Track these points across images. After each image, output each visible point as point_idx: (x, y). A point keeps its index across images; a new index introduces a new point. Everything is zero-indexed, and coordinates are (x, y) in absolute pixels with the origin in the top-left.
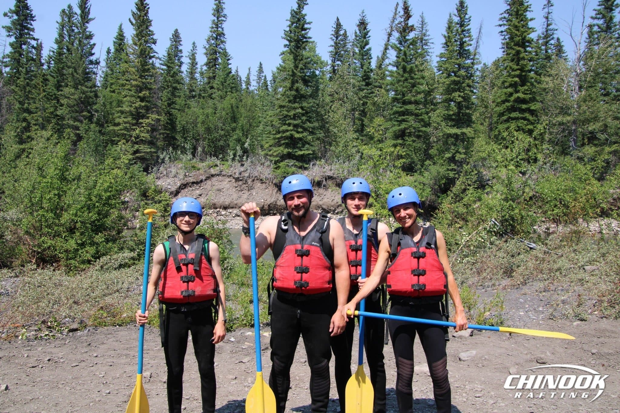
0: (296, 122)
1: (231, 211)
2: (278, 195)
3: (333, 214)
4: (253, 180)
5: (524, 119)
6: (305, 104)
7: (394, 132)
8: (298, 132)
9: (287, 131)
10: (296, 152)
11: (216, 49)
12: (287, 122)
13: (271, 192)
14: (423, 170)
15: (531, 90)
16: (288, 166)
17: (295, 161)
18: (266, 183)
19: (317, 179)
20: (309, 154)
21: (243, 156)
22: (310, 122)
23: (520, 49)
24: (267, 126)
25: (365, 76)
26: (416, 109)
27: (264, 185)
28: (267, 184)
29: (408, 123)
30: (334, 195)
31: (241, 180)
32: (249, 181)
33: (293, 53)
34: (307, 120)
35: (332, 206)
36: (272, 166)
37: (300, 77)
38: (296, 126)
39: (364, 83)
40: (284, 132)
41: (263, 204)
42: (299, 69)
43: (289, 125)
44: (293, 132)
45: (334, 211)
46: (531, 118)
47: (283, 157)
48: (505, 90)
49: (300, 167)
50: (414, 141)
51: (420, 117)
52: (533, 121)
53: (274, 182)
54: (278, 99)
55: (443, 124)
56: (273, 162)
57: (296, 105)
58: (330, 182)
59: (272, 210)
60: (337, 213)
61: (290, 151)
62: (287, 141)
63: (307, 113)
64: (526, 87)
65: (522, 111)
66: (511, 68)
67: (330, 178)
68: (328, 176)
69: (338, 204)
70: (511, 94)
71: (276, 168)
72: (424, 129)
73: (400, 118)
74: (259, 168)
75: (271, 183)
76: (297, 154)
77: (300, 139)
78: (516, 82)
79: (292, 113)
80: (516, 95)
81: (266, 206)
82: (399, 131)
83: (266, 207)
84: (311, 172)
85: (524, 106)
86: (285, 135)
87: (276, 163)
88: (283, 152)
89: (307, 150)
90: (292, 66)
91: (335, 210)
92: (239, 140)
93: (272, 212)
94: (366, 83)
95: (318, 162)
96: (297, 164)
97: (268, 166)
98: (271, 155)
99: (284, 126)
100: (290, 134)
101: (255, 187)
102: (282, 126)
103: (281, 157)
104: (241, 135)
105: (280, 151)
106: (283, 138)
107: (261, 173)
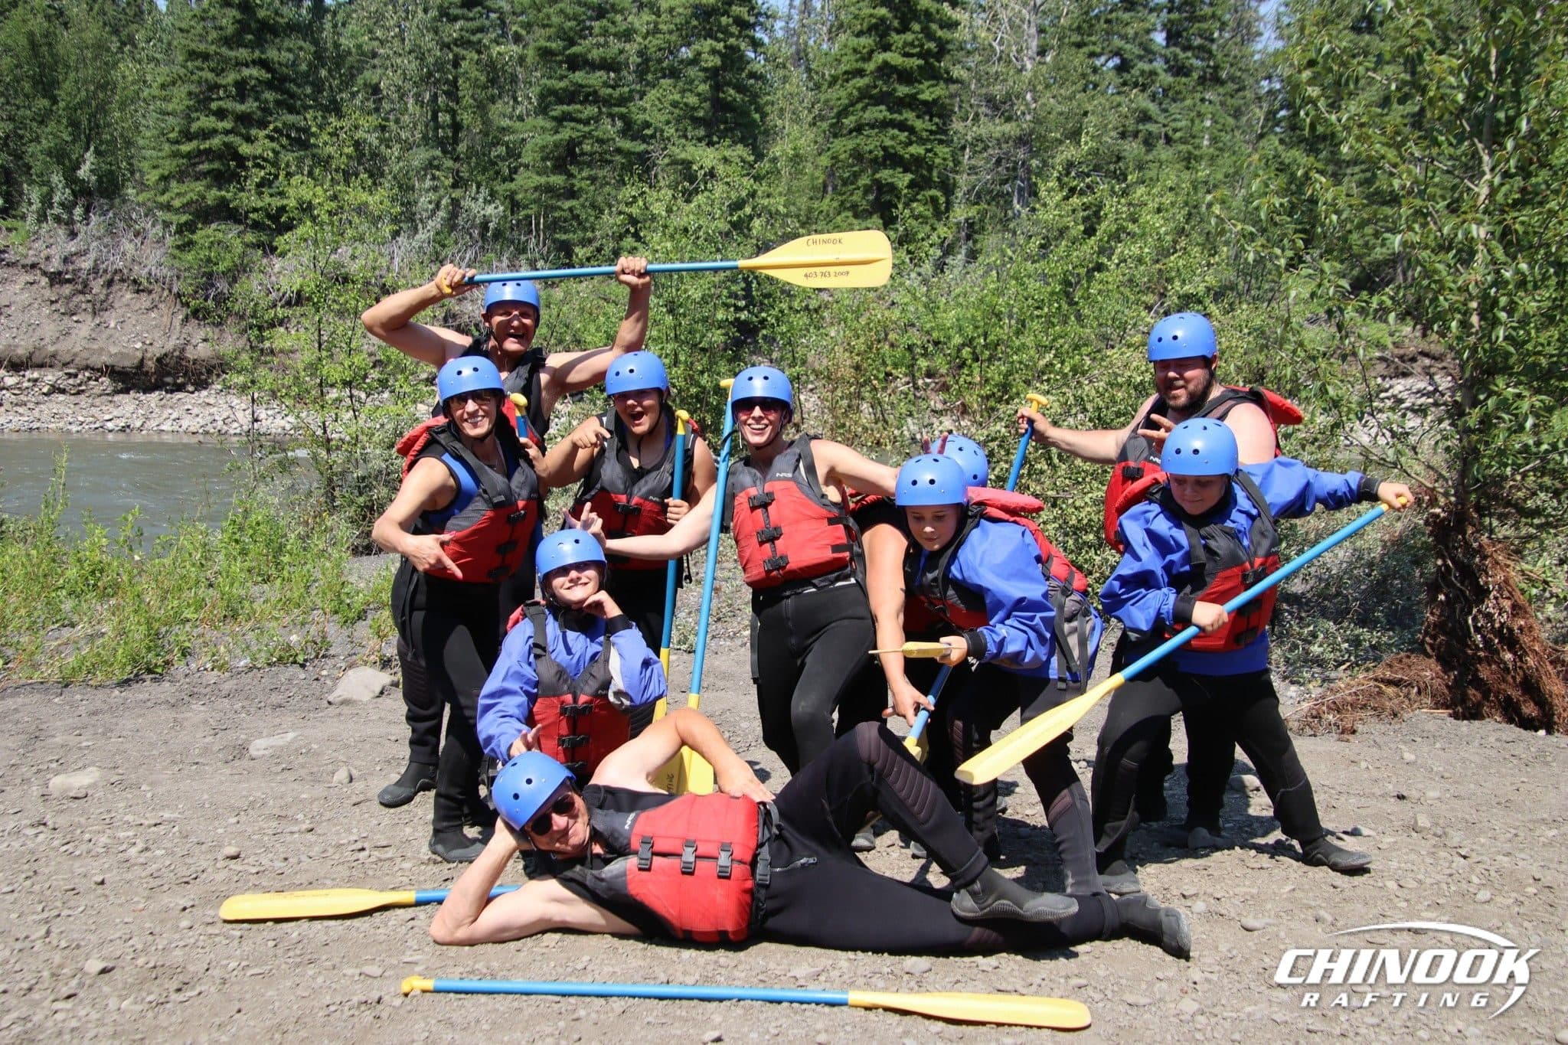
0: (240, 108)
1: (35, 375)
2: (189, 328)
4: (110, 283)
5: (902, 126)
6: (272, 53)
7: (543, 148)
8: (249, 140)
10: (244, 199)
12: (214, 106)
13: (166, 320)
15: (922, 46)
16: (219, 241)
17: (240, 227)
18: (150, 292)
21: (75, 205)
22: (292, 110)
26: (606, 85)
27: (144, 296)
28: (154, 295)
29: (581, 127)
31: (68, 281)
32: (97, 286)
34: (278, 103)
36: (169, 240)
38: (244, 119)
40: (206, 134)
41: (139, 355)
43: (221, 114)
44: (231, 138)
46: (919, 124)
47: (205, 214)
48: (854, 41)
49: (259, 247)
51: (616, 110)
52: (925, 134)
53: (175, 290)
55: (670, 131)
56: (173, 228)
57: (244, 53)
59: (169, 374)
61: (227, 195)
62: (216, 165)
63: (281, 80)
64: (909, 37)
65: (896, 103)
70: (868, 55)
71: (181, 248)
72: (627, 145)
73: (558, 110)
74: (128, 247)
75: (166, 293)
78: (883, 20)
79: (229, 79)
80: (880, 58)
81: (150, 363)
82: (556, 145)
83: (150, 365)
84: (290, 264)
85: (902, 90)
86: (206, 145)
87: (181, 230)
88: (204, 198)
92: (58, 155)
93: (169, 380)
96: (247, 235)
97: (160, 241)
98: (167, 207)
99: (203, 118)
100: (225, 144)
101: (116, 305)
102: (197, 117)
103: (196, 214)
104: (66, 137)
105: (193, 196)
106: (206, 155)
107: (133, 260)
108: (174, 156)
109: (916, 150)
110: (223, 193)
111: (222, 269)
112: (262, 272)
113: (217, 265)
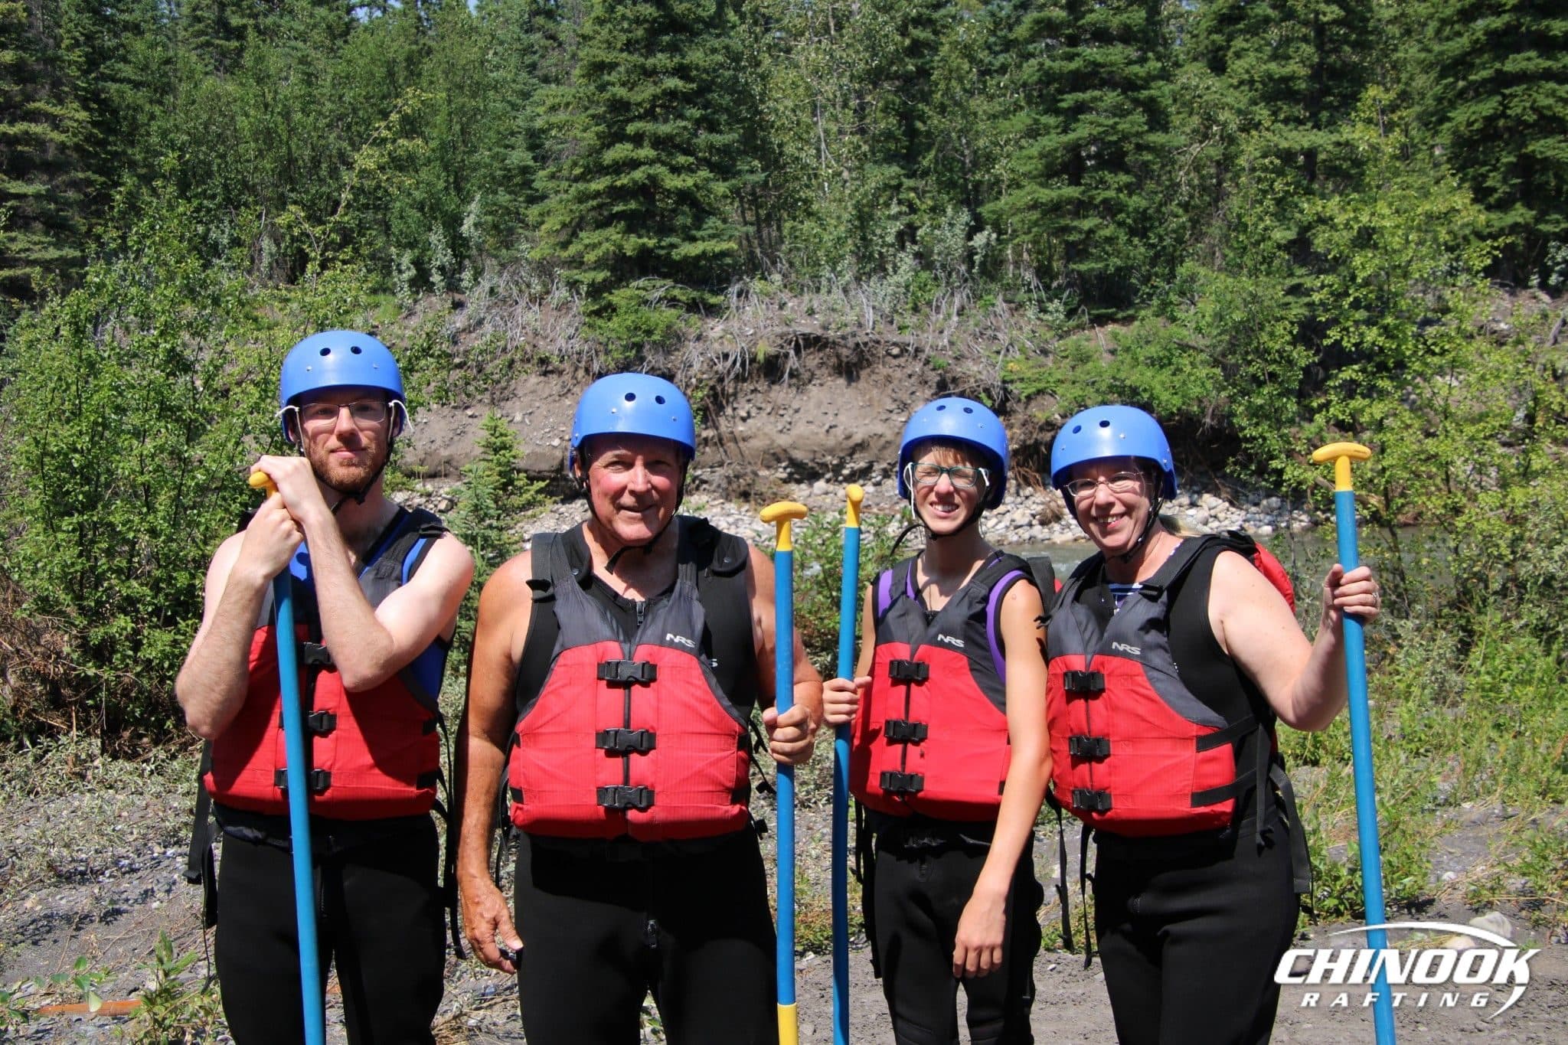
0: (664, 129)
1: (429, 487)
3: (834, 480)
4: (510, 365)
6: (696, 56)
7: (1049, 154)
8: (675, 170)
9: (634, 164)
10: (673, 246)
12: (631, 129)
14: (1174, 298)
16: (646, 302)
17: (669, 283)
18: (560, 373)
19: (763, 349)
20: (724, 254)
21: (461, 268)
22: (712, 127)
24: (512, 148)
26: (1130, 63)
27: (553, 379)
28: (566, 377)
30: (831, 411)
31: (460, 366)
34: (702, 120)
35: (831, 451)
36: (580, 305)
38: (658, 142)
40: (617, 168)
41: (558, 454)
43: (638, 140)
44: (659, 170)
45: (837, 469)
47: (624, 268)
49: (693, 307)
50: (1130, 189)
51: (1144, 94)
53: (596, 369)
54: (584, 37)
56: (584, 289)
57: (661, 60)
58: (812, 360)
60: (852, 478)
61: (651, 243)
62: (633, 205)
63: (702, 92)
67: (812, 342)
68: (806, 337)
69: (851, 443)
71: (597, 313)
72: (1157, 138)
73: (1068, 100)
74: (530, 316)
75: (581, 373)
76: (676, 255)
77: (684, 197)
79: (644, 93)
84: (735, 324)
86: (624, 180)
87: (596, 291)
88: (620, 247)
89: (712, 237)
91: (841, 465)
92: (431, 209)
95: (757, 285)
96: (676, 292)
97: (563, 307)
98: (577, 262)
99: (618, 146)
100: (649, 176)
101: (520, 393)
102: (609, 146)
103: (613, 270)
104: (441, 184)
105: (606, 245)
106: (617, 193)
107: (536, 334)
108: (582, 198)
110: (645, 240)
111: (656, 337)
112: (699, 338)
113: (649, 333)
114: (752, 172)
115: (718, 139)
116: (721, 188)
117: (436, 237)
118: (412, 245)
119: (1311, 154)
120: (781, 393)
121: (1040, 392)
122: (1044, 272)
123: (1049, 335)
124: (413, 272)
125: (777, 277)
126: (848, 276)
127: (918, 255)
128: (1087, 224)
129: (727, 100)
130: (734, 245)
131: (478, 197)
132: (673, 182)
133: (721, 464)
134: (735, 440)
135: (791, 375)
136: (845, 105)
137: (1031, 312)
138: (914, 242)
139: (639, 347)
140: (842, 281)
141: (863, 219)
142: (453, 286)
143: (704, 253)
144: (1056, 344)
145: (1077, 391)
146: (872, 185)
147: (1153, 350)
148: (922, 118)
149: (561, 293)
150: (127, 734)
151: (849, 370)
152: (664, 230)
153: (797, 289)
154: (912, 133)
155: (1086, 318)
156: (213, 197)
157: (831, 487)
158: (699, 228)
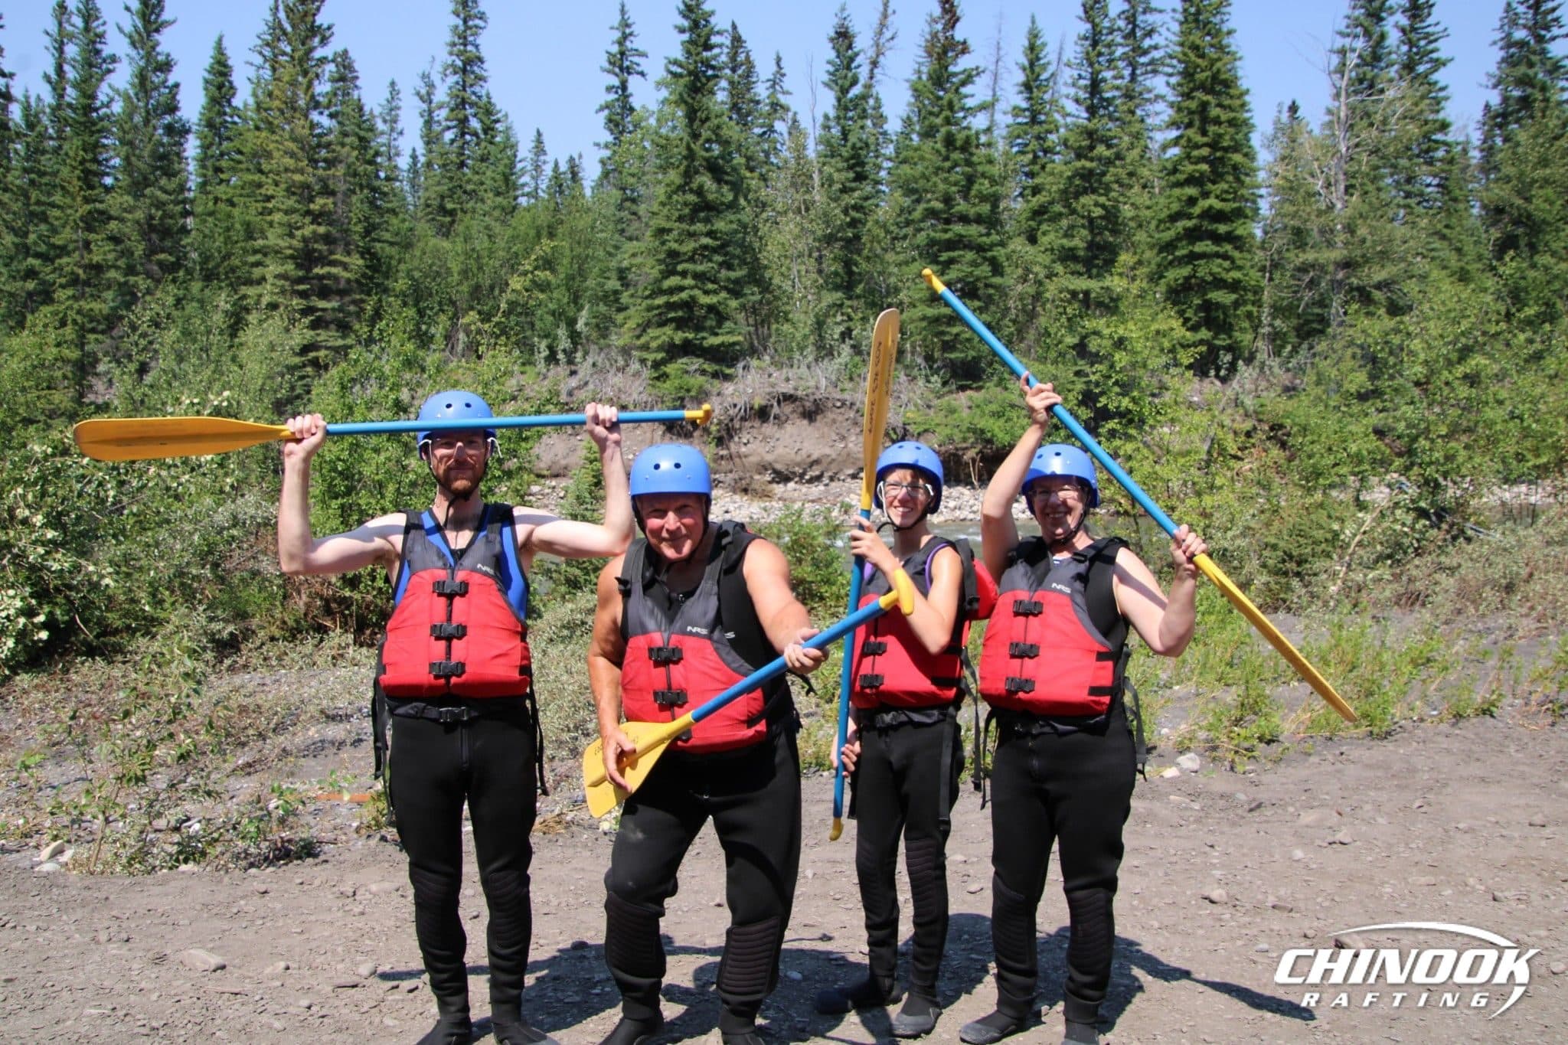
0: (700, 268)
1: (554, 483)
3: (800, 482)
5: (1225, 257)
6: (720, 225)
8: (707, 293)
9: (682, 289)
10: (704, 338)
11: (466, 95)
12: (680, 268)
13: (649, 435)
14: (1006, 376)
15: (1235, 193)
16: (687, 372)
17: (701, 360)
19: (758, 402)
20: (734, 344)
21: (576, 350)
22: (729, 267)
23: (1209, 98)
24: (608, 278)
25: (852, 157)
26: (981, 235)
30: (799, 439)
33: (686, 102)
34: (723, 263)
35: (798, 465)
36: (647, 373)
37: (707, 160)
38: (697, 276)
39: (851, 175)
40: (671, 291)
42: (701, 141)
43: (684, 274)
44: (697, 292)
45: (802, 476)
46: (1235, 254)
47: (674, 351)
48: (1177, 191)
49: (715, 375)
51: (989, 254)
54: (653, 213)
55: (1059, 268)
56: (649, 363)
57: (699, 227)
58: (788, 408)
60: (811, 481)
61: (690, 336)
62: (680, 313)
63: (723, 246)
64: (1224, 186)
65: (1217, 238)
66: (1189, 140)
67: (789, 398)
68: (784, 395)
69: (811, 459)
70: (1192, 201)
71: (657, 378)
72: (997, 280)
73: (944, 256)
74: (616, 380)
76: (706, 344)
77: (711, 308)
78: (1202, 174)
79: (689, 246)
80: (1203, 204)
84: (741, 386)
85: (1222, 228)
86: (675, 298)
87: (656, 365)
88: (672, 339)
89: (728, 333)
90: (682, 132)
91: (804, 473)
92: (559, 315)
94: (856, 173)
95: (754, 363)
96: (706, 366)
97: (637, 374)
98: (645, 347)
99: (672, 278)
100: (690, 296)
102: (666, 277)
103: (667, 352)
104: (565, 300)
105: (665, 338)
106: (670, 306)
107: (620, 390)
108: (649, 309)
109: (1236, 275)
110: (687, 334)
111: (693, 393)
112: (719, 394)
113: (688, 391)
114: (753, 295)
115: (733, 275)
116: (734, 303)
117: (562, 332)
118: (546, 336)
119: (1087, 293)
120: (769, 428)
121: (926, 431)
122: (929, 358)
123: (931, 396)
124: (547, 353)
125: (767, 358)
126: (811, 358)
127: (853, 347)
128: (955, 330)
129: (738, 251)
130: (741, 338)
131: (587, 307)
132: (705, 300)
133: (731, 471)
134: (740, 457)
135: (775, 418)
136: (810, 256)
137: (921, 382)
138: (851, 338)
139: (682, 399)
140: (806, 361)
141: (820, 324)
142: (570, 361)
143: (723, 344)
144: (936, 402)
145: (948, 431)
146: (824, 304)
147: (994, 407)
148: (856, 264)
149: (635, 366)
150: (368, 632)
151: (811, 414)
152: (699, 328)
153: (778, 365)
154: (850, 273)
155: (954, 387)
156: (432, 309)
157: (798, 486)
158: (720, 327)
